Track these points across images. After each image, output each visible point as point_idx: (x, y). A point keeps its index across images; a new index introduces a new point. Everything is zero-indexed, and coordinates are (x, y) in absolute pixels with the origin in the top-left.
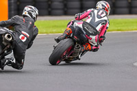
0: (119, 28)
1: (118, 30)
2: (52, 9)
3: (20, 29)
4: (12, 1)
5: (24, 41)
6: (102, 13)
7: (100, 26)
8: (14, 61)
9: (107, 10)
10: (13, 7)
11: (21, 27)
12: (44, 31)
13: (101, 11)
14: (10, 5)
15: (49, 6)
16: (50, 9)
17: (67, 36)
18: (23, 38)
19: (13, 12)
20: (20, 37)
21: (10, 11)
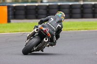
0: (86, 28)
1: (85, 29)
2: (39, 14)
4: (10, 9)
10: (10, 13)
15: (37, 12)
16: (37, 15)
19: (11, 17)
21: (8, 15)
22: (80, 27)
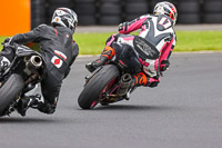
0: (210, 46)
1: (209, 49)
2: (103, 15)
3: (52, 47)
4: (38, 2)
5: (58, 66)
6: (166, 22)
7: (162, 43)
8: (42, 100)
9: (172, 17)
10: (38, 11)
11: (52, 43)
12: (90, 50)
13: (164, 19)
14: (33, 8)
15: (98, 10)
16: (98, 15)
17: (107, 61)
18: (57, 62)
19: (38, 20)
20: (53, 61)
21: (33, 17)
22: (196, 45)
